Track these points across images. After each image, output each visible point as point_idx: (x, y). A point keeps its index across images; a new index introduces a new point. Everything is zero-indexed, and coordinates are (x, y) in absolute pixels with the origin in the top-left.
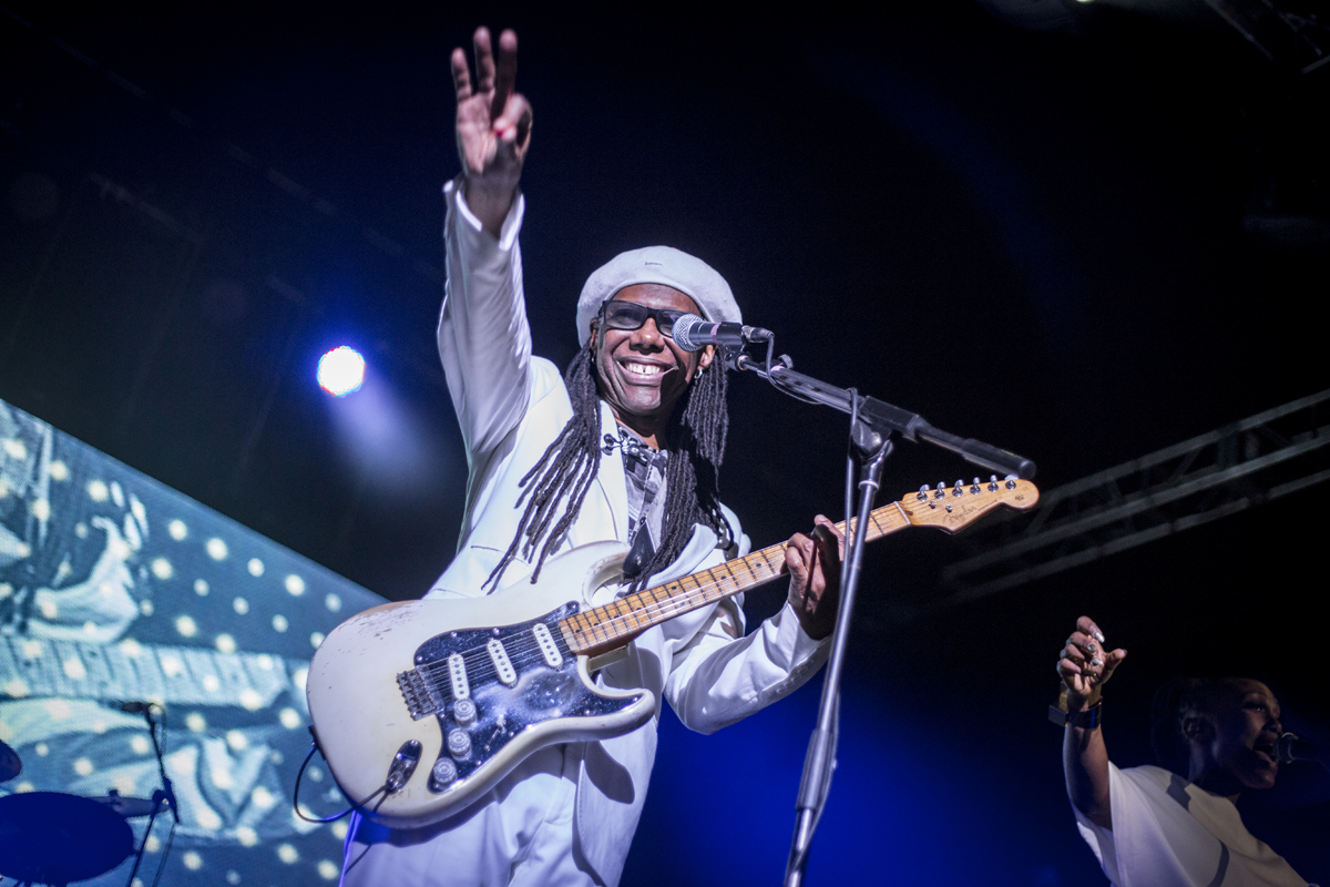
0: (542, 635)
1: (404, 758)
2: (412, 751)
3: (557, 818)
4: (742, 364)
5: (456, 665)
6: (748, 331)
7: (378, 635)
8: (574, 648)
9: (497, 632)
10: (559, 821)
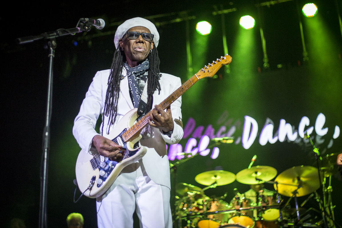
0: (119, 140)
1: (92, 181)
2: (94, 178)
8: (125, 141)
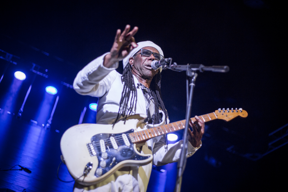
0: (124, 137)
1: (88, 166)
3: (129, 183)
4: (166, 67)
5: (102, 143)
6: (166, 59)
7: (81, 132)
8: (133, 142)
9: (112, 135)
10: (129, 184)
